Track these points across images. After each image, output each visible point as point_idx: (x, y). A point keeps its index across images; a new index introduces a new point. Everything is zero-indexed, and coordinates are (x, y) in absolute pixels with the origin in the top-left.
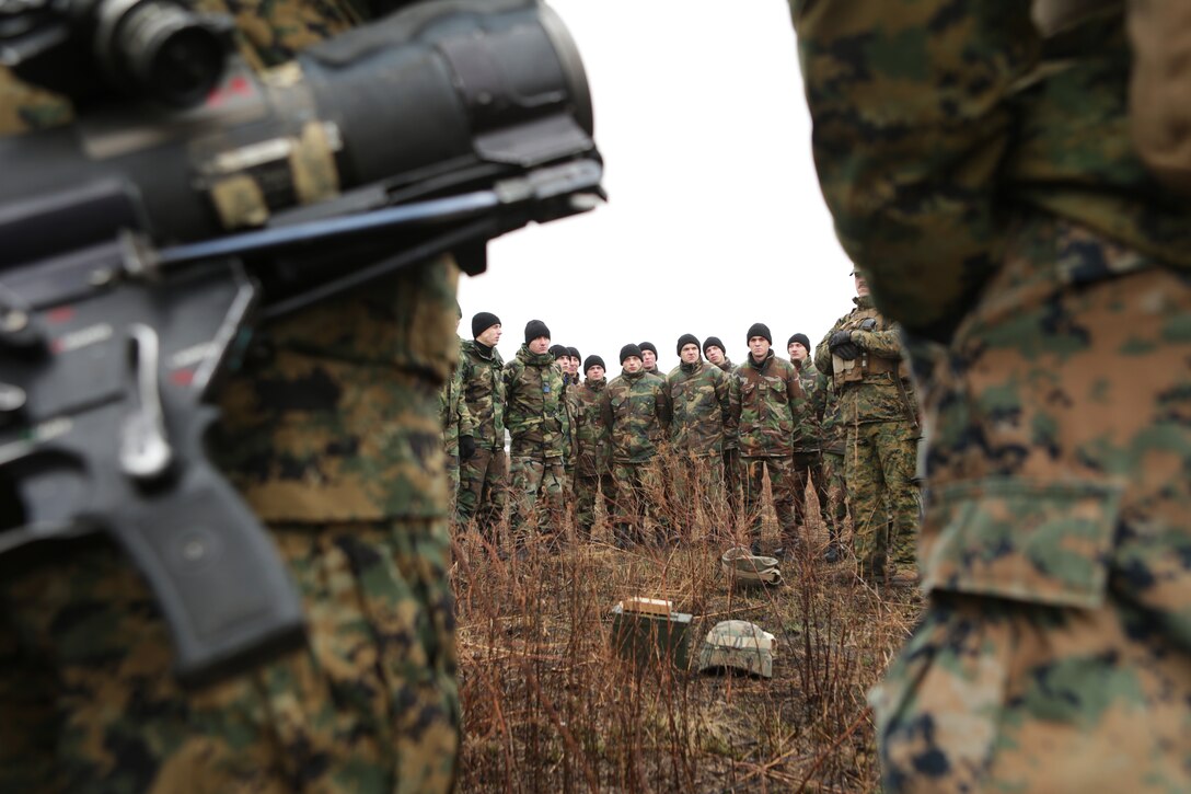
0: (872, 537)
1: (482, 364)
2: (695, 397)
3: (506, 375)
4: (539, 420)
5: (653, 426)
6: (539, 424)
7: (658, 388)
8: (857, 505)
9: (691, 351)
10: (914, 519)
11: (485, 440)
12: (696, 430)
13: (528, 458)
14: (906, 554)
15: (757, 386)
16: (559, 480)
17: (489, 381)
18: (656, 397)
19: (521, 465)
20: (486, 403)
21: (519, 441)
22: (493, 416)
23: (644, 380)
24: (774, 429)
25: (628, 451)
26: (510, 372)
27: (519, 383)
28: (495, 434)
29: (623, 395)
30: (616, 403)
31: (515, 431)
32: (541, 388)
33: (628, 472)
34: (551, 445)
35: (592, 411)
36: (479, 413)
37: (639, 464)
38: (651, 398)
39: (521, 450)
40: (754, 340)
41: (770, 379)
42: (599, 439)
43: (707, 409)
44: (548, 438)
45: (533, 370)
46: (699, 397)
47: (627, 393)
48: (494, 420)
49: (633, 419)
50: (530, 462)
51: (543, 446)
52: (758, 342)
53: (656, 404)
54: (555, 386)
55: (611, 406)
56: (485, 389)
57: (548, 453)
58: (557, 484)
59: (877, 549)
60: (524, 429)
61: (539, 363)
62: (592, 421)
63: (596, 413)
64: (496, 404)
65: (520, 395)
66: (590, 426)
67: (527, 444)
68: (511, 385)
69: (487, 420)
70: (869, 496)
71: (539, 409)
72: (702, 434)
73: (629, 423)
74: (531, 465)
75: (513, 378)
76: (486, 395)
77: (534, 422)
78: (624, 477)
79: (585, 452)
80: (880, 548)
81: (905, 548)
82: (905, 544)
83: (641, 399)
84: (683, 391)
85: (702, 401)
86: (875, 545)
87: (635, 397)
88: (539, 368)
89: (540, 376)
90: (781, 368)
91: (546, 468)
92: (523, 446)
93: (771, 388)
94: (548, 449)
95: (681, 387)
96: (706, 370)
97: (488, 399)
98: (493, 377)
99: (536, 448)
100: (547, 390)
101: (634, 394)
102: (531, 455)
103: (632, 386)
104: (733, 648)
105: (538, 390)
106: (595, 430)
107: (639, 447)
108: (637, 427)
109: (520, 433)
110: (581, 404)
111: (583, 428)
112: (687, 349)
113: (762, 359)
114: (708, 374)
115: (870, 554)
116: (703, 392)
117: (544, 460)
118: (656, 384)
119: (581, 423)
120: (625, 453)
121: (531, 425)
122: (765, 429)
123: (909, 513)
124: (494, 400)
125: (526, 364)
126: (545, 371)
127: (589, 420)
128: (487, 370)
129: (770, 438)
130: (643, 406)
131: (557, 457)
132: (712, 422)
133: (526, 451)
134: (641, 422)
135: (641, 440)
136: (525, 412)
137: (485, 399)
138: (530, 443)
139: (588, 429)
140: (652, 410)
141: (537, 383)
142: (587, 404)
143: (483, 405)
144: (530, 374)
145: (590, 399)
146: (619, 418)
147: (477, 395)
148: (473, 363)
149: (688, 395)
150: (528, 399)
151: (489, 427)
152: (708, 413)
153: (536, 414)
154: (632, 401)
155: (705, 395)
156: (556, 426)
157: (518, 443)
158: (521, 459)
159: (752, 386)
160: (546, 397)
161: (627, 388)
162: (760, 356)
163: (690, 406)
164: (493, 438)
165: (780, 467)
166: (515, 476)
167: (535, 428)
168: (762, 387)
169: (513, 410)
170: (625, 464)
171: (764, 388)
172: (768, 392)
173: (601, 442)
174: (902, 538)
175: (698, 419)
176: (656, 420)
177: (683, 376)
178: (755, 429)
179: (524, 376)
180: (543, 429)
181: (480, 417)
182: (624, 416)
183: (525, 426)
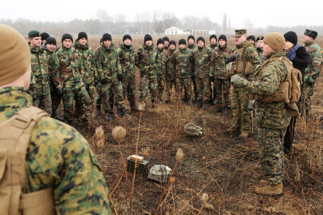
0: (236, 121)
1: (126, 52)
2: (202, 58)
3: (138, 52)
4: (149, 67)
5: (189, 66)
6: (149, 68)
7: (191, 53)
8: (233, 110)
9: (201, 43)
10: (248, 118)
11: (127, 75)
12: (202, 69)
13: (145, 79)
14: (245, 128)
15: (220, 55)
16: (155, 85)
17: (128, 57)
18: (190, 56)
19: (143, 81)
20: (128, 64)
21: (143, 73)
22: (130, 68)
23: (186, 51)
24: (224, 70)
25: (181, 74)
26: (140, 52)
27: (142, 55)
28: (131, 73)
29: (179, 56)
30: (177, 58)
31: (141, 70)
32: (149, 57)
33: (181, 80)
34: (152, 74)
35: (171, 59)
36: (125, 67)
37: (184, 78)
38: (189, 57)
39: (143, 76)
40: (221, 40)
41: (224, 53)
42: (173, 69)
43: (206, 62)
44: (151, 72)
45: (147, 51)
46: (203, 58)
47: (181, 55)
48: (130, 69)
49: (182, 64)
50: (146, 80)
51: (150, 75)
52: (222, 41)
53: (190, 59)
54: (154, 55)
55: (175, 59)
56: (127, 60)
57: (152, 77)
58: (155, 86)
59: (237, 124)
60: (143, 70)
61: (149, 49)
62: (171, 63)
63: (172, 60)
64: (131, 64)
65: (143, 59)
66: (170, 64)
67: (145, 74)
68: (140, 55)
69: (128, 69)
70: (237, 108)
71: (148, 63)
72: (204, 70)
73: (181, 65)
74: (146, 81)
75: (140, 53)
76: (127, 62)
77: (147, 67)
78: (180, 82)
79: (168, 72)
80: (239, 124)
81: (245, 126)
82: (245, 125)
83: (185, 57)
84: (198, 56)
85: (204, 59)
86: (237, 123)
87: (183, 57)
88: (149, 50)
89: (149, 53)
90: (229, 50)
91: (151, 81)
92: (144, 75)
93: (224, 56)
94: (151, 76)
95: (198, 54)
96: (206, 49)
97: (128, 63)
98: (130, 56)
99: (148, 75)
100: (151, 57)
101: (183, 55)
102: (146, 78)
103: (182, 53)
104: (154, 175)
105: (148, 57)
106: (171, 66)
107: (184, 73)
108: (184, 66)
109: (143, 71)
110: (167, 57)
111: (168, 65)
112: (199, 42)
113: (222, 47)
114: (206, 51)
115: (235, 126)
116: (205, 56)
117: (150, 79)
118: (190, 52)
119: (168, 63)
120: (180, 75)
121: (146, 68)
122: (221, 70)
123: (247, 116)
124: (130, 63)
125: (145, 49)
126: (151, 51)
127: (170, 62)
128: (128, 53)
129: (222, 73)
130: (186, 60)
131: (155, 78)
132: (207, 66)
133: (144, 77)
134: (185, 65)
135: (185, 71)
136: (144, 64)
137: (127, 63)
138: (146, 74)
139: (169, 65)
140: (189, 61)
141: (148, 55)
142: (169, 57)
143: (127, 65)
144: (146, 52)
145: (170, 55)
146: (178, 63)
147: (125, 61)
148: (123, 52)
149: (200, 58)
150: (145, 60)
151: (129, 71)
152: (206, 64)
153: (147, 65)
154: (182, 58)
155: (205, 58)
156: (154, 68)
157: (142, 74)
158: (143, 79)
159: (219, 55)
160: (151, 59)
161: (181, 53)
162: (222, 46)
163: (200, 61)
164: (130, 75)
165: (226, 83)
166: (141, 84)
167: (147, 69)
168: (221, 56)
169: (141, 63)
170: (180, 78)
171: (222, 56)
172: (223, 58)
173: (173, 70)
174: (244, 123)
175: (203, 65)
176: (190, 64)
177: (198, 51)
178: (218, 69)
179: (144, 53)
180: (150, 69)
181: (126, 68)
182: (180, 63)
183: (144, 69)
